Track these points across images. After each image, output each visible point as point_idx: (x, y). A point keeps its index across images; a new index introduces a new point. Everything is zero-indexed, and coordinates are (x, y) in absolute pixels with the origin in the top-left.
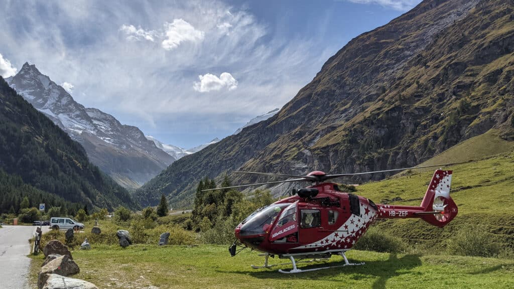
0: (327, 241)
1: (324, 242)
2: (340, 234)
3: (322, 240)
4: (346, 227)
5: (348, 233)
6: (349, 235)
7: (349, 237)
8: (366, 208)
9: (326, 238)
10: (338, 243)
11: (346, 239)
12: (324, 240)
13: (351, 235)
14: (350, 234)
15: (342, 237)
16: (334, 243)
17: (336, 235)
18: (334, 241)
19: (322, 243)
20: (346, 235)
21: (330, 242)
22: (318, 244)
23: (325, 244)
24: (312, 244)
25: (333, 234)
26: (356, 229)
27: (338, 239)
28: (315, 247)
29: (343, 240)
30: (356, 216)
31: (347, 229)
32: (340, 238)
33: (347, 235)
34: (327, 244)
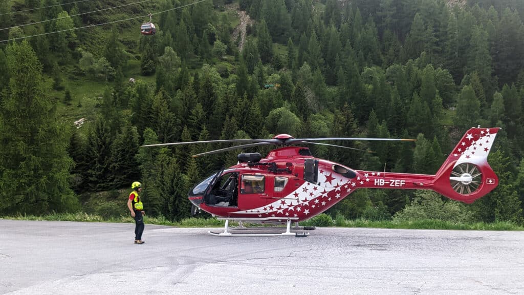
0: (271, 208)
1: (268, 209)
2: (288, 202)
3: (265, 207)
4: (296, 195)
5: (298, 202)
6: (299, 203)
7: (299, 206)
8: (328, 175)
9: (270, 205)
10: (285, 211)
11: (295, 207)
12: (267, 207)
13: (303, 204)
14: (301, 202)
15: (291, 205)
16: (281, 211)
17: (283, 203)
18: (280, 208)
19: (265, 209)
20: (295, 203)
21: (275, 210)
22: (261, 210)
23: (269, 211)
24: (253, 210)
25: (279, 201)
26: (310, 198)
27: (285, 207)
28: (257, 213)
29: (292, 208)
30: (311, 184)
31: (297, 198)
32: (288, 206)
33: (297, 204)
34: (271, 211)
